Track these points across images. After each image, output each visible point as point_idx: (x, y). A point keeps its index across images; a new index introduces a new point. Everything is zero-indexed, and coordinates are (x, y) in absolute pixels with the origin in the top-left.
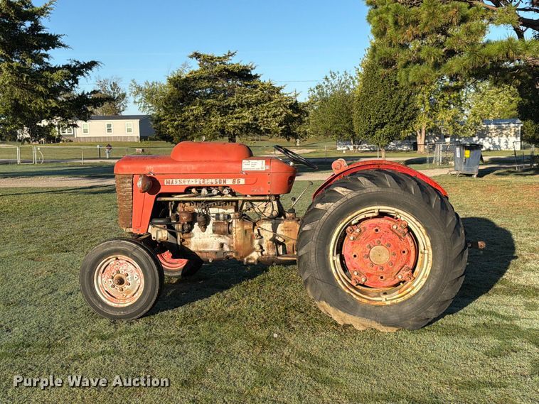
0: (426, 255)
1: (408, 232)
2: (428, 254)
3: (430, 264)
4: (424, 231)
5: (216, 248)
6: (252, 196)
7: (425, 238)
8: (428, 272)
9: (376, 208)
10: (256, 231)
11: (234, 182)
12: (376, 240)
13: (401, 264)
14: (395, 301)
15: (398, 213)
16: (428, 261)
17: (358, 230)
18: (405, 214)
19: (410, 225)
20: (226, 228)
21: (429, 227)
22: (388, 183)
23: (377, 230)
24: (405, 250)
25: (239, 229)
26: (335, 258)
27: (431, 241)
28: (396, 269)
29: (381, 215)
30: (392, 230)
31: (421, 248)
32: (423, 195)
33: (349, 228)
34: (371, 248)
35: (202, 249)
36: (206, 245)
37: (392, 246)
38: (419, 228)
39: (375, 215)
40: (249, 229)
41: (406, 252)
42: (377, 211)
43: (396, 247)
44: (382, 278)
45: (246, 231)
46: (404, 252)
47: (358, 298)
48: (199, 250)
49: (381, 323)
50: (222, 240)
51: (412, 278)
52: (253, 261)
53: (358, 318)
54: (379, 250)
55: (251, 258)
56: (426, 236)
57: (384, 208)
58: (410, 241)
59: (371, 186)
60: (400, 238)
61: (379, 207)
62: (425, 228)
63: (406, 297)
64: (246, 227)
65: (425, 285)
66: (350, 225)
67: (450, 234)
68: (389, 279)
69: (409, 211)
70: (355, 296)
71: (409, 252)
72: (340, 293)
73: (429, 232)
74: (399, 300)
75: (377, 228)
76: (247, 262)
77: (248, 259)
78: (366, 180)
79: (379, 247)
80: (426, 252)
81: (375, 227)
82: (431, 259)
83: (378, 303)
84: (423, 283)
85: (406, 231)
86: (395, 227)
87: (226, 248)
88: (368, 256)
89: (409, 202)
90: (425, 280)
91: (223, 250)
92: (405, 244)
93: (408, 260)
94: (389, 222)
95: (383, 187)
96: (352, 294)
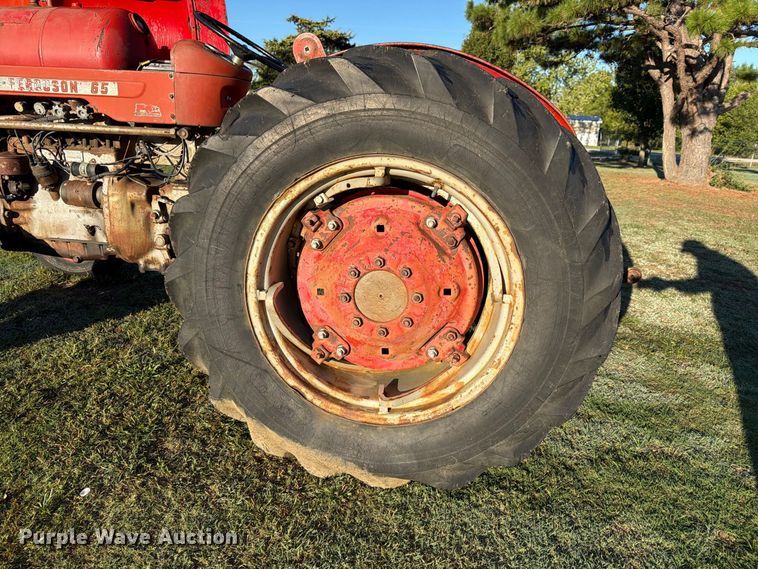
0: (505, 309)
1: (466, 238)
2: (511, 306)
3: (513, 334)
4: (507, 239)
5: (82, 235)
6: (138, 125)
7: (508, 261)
8: (505, 354)
9: (379, 163)
10: (155, 207)
11: (95, 89)
12: (375, 256)
13: (436, 323)
14: (410, 416)
15: (442, 184)
16: (509, 323)
17: (331, 225)
18: (460, 186)
19: (471, 219)
20: (88, 194)
21: (522, 229)
22: (418, 83)
23: (380, 228)
24: (451, 286)
25: (115, 199)
26: (262, 296)
27: (524, 272)
28: (423, 332)
29: (397, 185)
30: (423, 232)
31: (495, 287)
32: (520, 129)
33: (309, 216)
34: (358, 275)
35: (55, 236)
36: (61, 229)
37: (416, 275)
38: (496, 230)
39: (374, 182)
40: (140, 201)
41: (454, 294)
42: (380, 172)
43: (428, 279)
44: (385, 351)
45: (133, 205)
46: (448, 292)
47: (318, 402)
48: (50, 236)
49: (370, 471)
50: (90, 220)
51: (463, 359)
52: (158, 267)
53: (313, 452)
54: (379, 284)
55: (153, 261)
56: (512, 257)
57: (405, 166)
58: (467, 266)
59: (367, 88)
60: (442, 252)
61: (386, 161)
62: (513, 232)
63: (442, 409)
64: (132, 194)
65: (492, 386)
66: (309, 206)
67: (582, 257)
68: (403, 356)
69: (474, 178)
70: (309, 396)
71: (462, 292)
72: (272, 386)
73: (522, 245)
74: (423, 416)
75: (380, 222)
76: (146, 267)
77: (147, 262)
78: (353, 70)
79: (380, 275)
80: (507, 298)
81: (377, 217)
82: (517, 320)
83: (368, 417)
84: (488, 379)
85: (459, 234)
86: (430, 223)
87: (101, 238)
88: (350, 298)
89: (474, 148)
90: (493, 373)
91: (95, 240)
92: (453, 271)
93: (457, 313)
94: (418, 208)
95: (400, 95)
96: (303, 390)
